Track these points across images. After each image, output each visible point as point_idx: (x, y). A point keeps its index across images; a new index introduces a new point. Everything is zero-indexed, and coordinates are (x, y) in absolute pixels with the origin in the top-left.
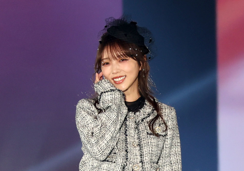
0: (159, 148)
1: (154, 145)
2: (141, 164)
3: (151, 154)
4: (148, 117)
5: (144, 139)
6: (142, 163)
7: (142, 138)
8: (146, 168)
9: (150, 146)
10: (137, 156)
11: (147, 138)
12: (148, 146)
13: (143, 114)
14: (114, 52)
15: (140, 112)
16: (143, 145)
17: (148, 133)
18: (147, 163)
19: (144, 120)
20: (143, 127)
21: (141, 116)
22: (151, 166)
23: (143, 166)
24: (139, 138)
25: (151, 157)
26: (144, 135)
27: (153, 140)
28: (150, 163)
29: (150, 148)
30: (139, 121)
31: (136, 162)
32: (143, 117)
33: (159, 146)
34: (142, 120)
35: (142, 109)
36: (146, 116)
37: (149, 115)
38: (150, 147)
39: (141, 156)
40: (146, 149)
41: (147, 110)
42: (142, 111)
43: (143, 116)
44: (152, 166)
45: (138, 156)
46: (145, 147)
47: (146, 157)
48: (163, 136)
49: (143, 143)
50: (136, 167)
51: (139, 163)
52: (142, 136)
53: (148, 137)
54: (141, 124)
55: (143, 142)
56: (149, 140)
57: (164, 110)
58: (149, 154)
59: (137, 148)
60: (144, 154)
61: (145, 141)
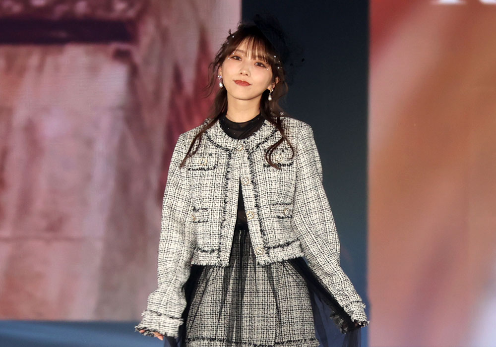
0: (283, 183)
1: (274, 180)
2: (256, 210)
3: (269, 194)
4: (265, 141)
5: (260, 173)
6: (258, 209)
7: (257, 171)
8: (264, 213)
9: (268, 182)
10: (251, 199)
11: (264, 172)
12: (265, 183)
13: (258, 138)
14: (257, 48)
15: (255, 135)
16: (259, 181)
17: (265, 166)
18: (265, 207)
19: (260, 146)
20: (259, 155)
21: (256, 141)
22: (270, 209)
23: (259, 213)
24: (252, 172)
25: (269, 198)
26: (259, 167)
27: (273, 173)
28: (268, 206)
29: (268, 186)
30: (253, 148)
31: (250, 206)
32: (259, 142)
33: (283, 181)
34: (258, 146)
35: (259, 131)
36: (263, 140)
37: (267, 139)
38: (268, 184)
39: (256, 197)
40: (262, 188)
41: (266, 133)
42: (258, 134)
43: (258, 140)
44: (272, 209)
45: (253, 198)
46: (262, 184)
47: (263, 199)
48: (289, 166)
49: (258, 179)
50: (249, 215)
51: (254, 208)
52: (257, 168)
53: (265, 170)
54: (256, 152)
55: (258, 177)
56: (267, 175)
57: (291, 130)
58: (266, 194)
59: (250, 187)
60: (260, 194)
61: (261, 176)
